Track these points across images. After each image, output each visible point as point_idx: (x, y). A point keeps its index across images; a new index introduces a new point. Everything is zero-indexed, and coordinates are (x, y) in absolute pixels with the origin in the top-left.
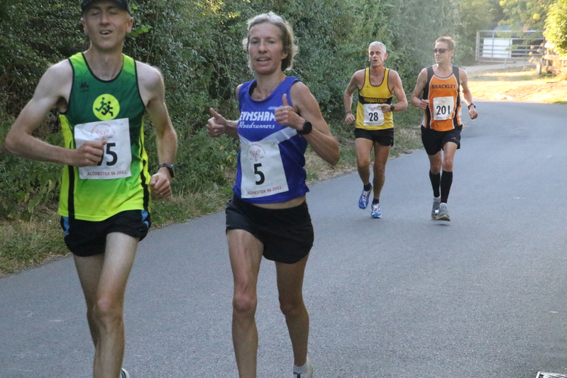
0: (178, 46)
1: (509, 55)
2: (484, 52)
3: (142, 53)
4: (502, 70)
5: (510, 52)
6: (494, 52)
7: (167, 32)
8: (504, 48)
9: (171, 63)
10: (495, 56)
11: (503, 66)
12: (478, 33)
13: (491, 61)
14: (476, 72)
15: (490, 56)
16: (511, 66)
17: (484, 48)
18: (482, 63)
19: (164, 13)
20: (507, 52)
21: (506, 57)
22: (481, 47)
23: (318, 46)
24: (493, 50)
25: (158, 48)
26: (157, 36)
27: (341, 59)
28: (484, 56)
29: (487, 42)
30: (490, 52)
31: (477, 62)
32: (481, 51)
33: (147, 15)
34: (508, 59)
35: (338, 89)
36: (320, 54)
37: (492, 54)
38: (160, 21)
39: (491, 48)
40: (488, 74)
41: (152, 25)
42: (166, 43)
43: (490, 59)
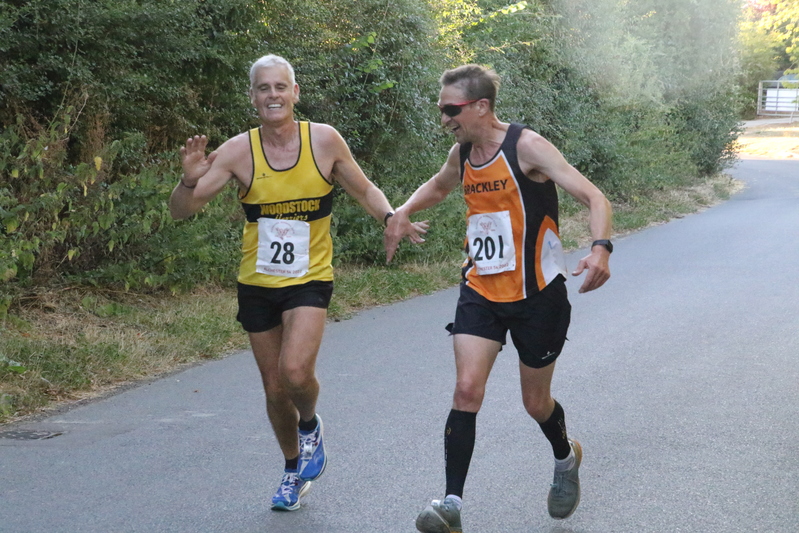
0: (425, 102)
1: (796, 107)
2: (767, 104)
3: (385, 110)
4: (787, 125)
6: (779, 104)
7: (413, 86)
8: (791, 100)
9: (417, 120)
10: (779, 109)
11: (789, 120)
12: (760, 84)
13: (775, 115)
14: (758, 127)
15: (774, 109)
16: (798, 119)
17: (768, 100)
18: (765, 117)
19: (410, 66)
20: (794, 105)
21: (793, 110)
22: (764, 99)
23: (579, 99)
24: (777, 102)
25: (403, 103)
26: (402, 91)
27: (604, 113)
28: (767, 109)
29: (771, 93)
30: (775, 104)
31: (758, 116)
32: (763, 103)
33: (391, 69)
34: (795, 112)
35: (601, 147)
36: (581, 108)
37: (777, 107)
38: (406, 75)
39: (775, 100)
40: (772, 129)
41: (398, 80)
42: (412, 98)
43: (773, 112)
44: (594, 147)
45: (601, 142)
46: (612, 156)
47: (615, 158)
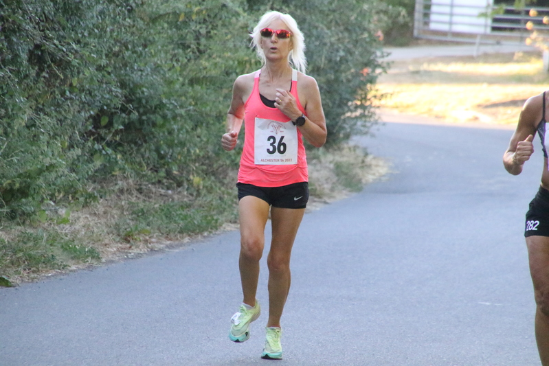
1: (486, 26)
2: (433, 17)
4: (471, 59)
5: (489, 22)
6: (455, 19)
8: (476, 13)
10: (458, 28)
11: (473, 51)
13: (449, 38)
14: (417, 61)
15: (445, 28)
16: (490, 49)
18: (430, 42)
20: (482, 21)
21: (480, 30)
24: (451, 15)
27: (142, 24)
28: (433, 26)
30: (447, 18)
31: (417, 39)
32: (426, 15)
34: (485, 36)
37: (451, 23)
39: (447, 10)
43: (444, 33)
44: (123, 85)
45: (136, 77)
46: (156, 102)
47: (161, 106)
